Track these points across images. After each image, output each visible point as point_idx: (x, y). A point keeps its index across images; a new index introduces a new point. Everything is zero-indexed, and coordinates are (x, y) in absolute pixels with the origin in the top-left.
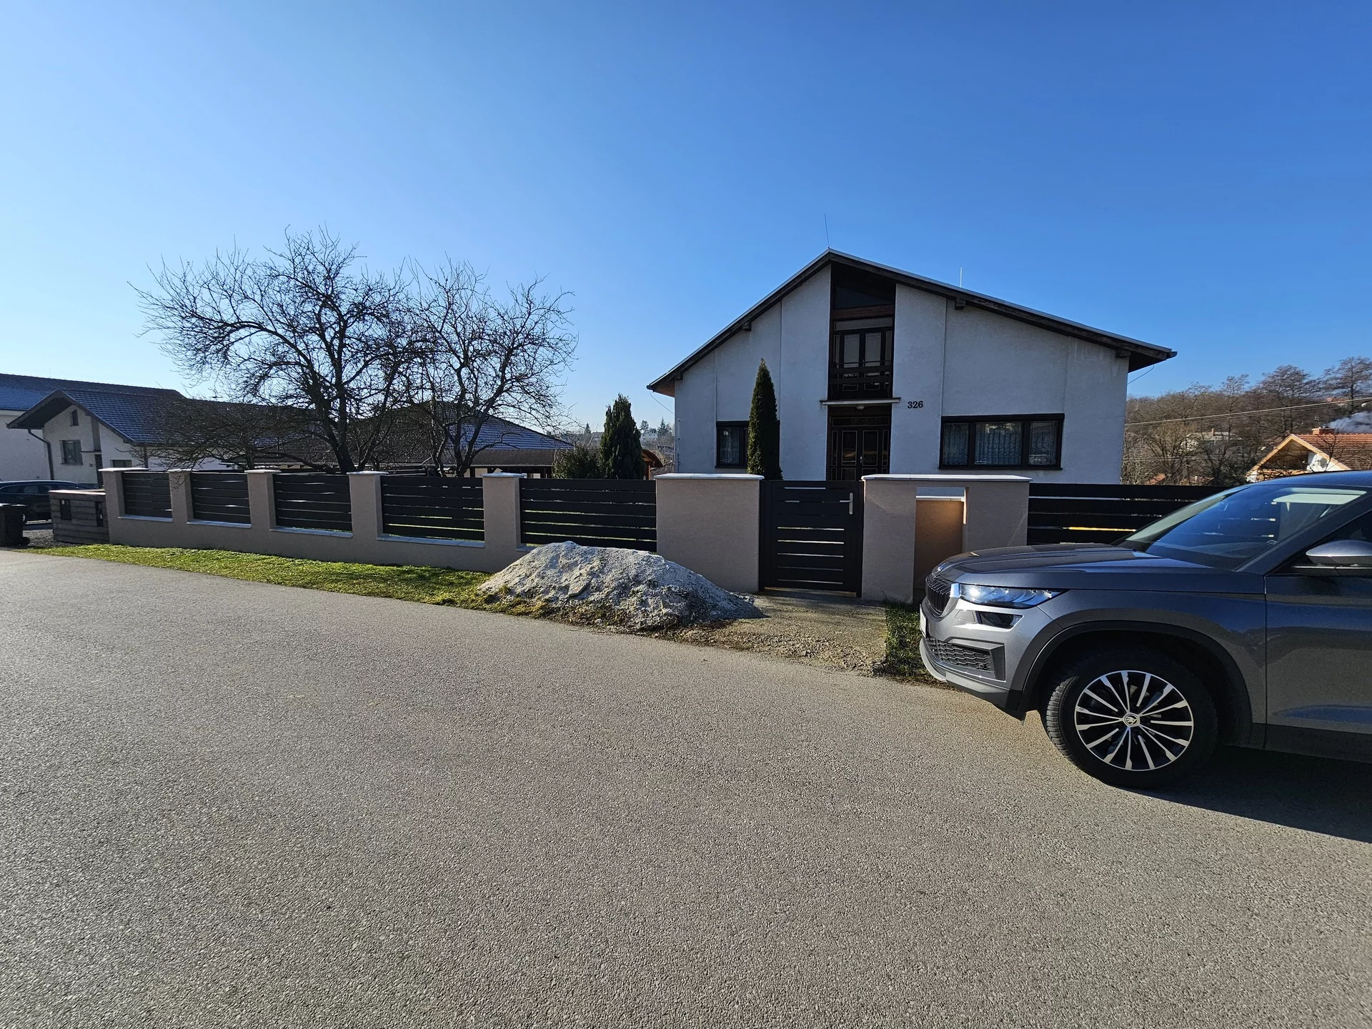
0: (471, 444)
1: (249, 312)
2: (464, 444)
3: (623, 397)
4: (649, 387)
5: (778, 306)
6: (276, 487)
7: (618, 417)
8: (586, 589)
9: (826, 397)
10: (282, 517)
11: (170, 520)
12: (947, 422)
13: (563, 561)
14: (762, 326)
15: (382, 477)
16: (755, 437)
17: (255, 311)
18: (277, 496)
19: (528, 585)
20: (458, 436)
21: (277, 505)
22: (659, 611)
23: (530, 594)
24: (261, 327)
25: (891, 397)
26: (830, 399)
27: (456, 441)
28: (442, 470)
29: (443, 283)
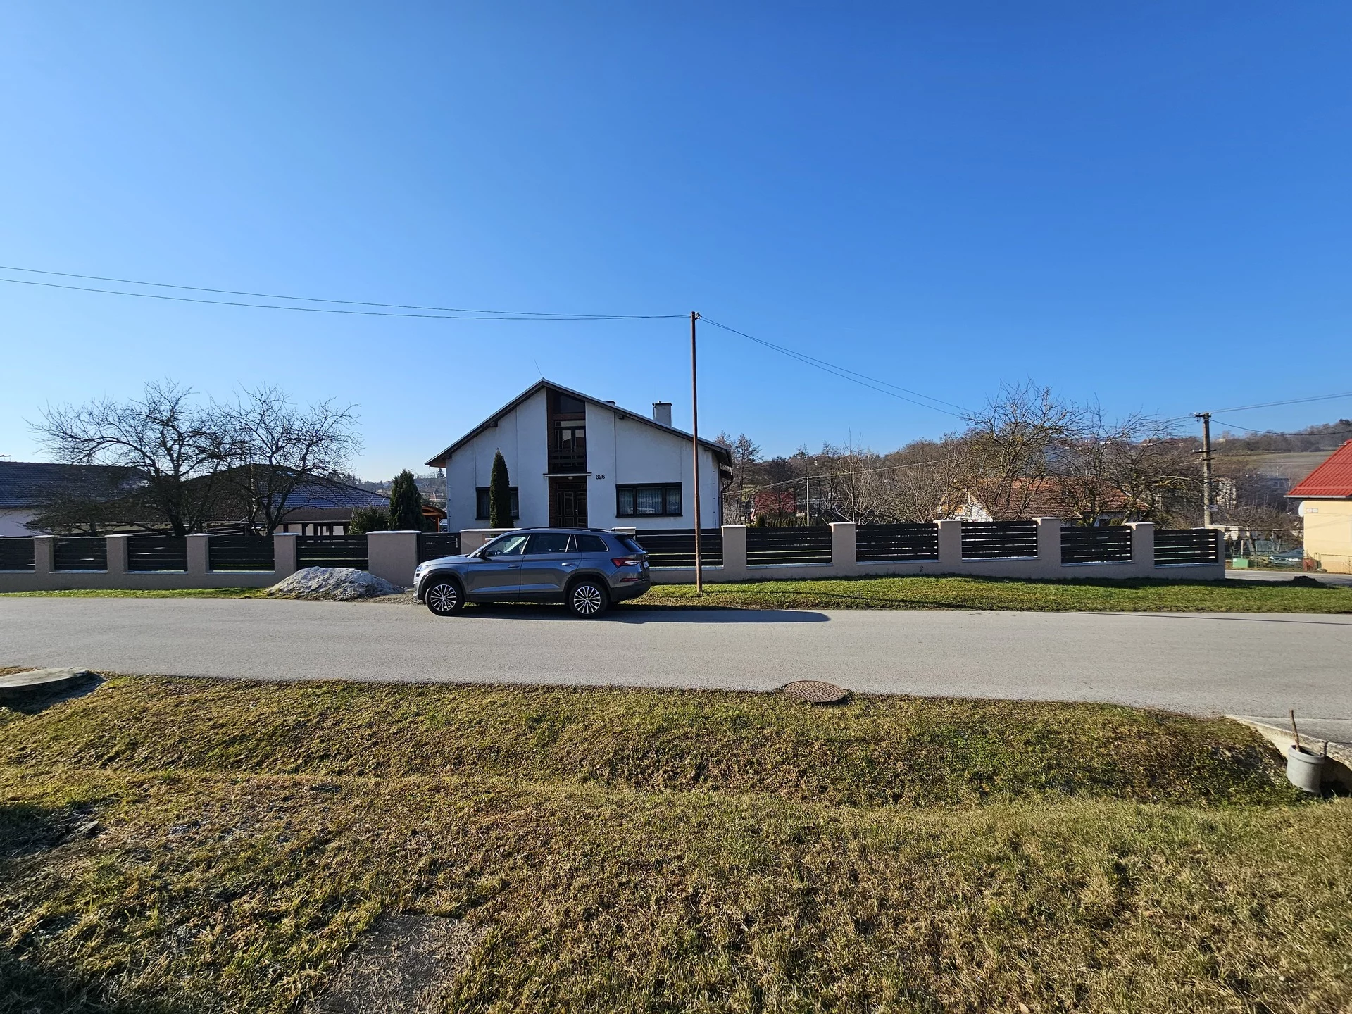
0: (279, 509)
1: (109, 432)
2: (273, 509)
3: (407, 471)
4: (426, 464)
5: (514, 411)
6: (129, 545)
7: (402, 485)
8: (319, 587)
9: (547, 471)
10: (133, 563)
11: (33, 571)
12: (621, 489)
13: (311, 575)
14: (505, 424)
15: (209, 537)
16: (494, 500)
17: (114, 431)
18: (129, 551)
19: (291, 587)
20: (269, 504)
21: (129, 556)
22: (351, 592)
23: (291, 591)
24: (118, 441)
25: (586, 472)
26: (549, 473)
27: (268, 507)
28: (255, 529)
29: (259, 397)
